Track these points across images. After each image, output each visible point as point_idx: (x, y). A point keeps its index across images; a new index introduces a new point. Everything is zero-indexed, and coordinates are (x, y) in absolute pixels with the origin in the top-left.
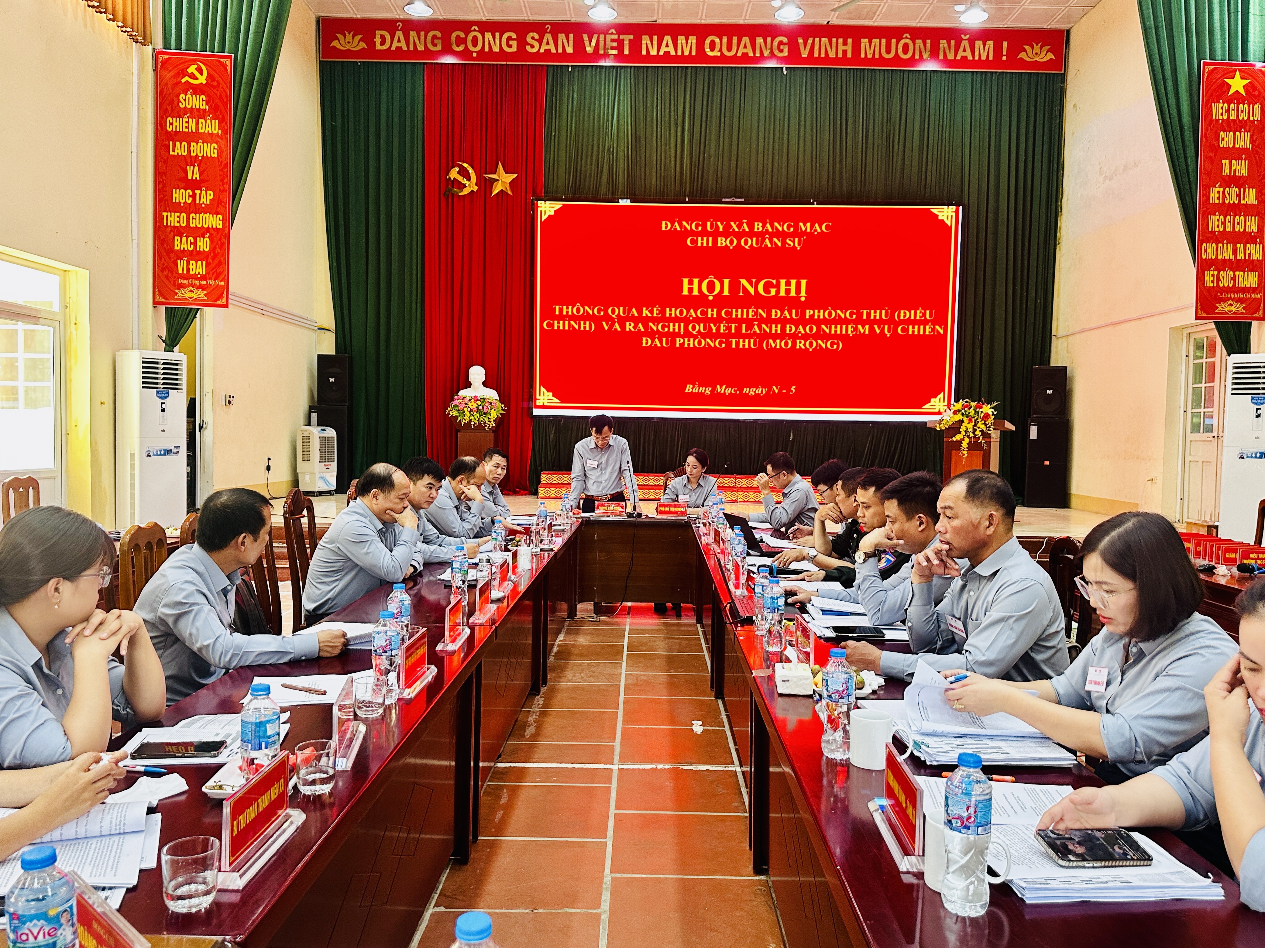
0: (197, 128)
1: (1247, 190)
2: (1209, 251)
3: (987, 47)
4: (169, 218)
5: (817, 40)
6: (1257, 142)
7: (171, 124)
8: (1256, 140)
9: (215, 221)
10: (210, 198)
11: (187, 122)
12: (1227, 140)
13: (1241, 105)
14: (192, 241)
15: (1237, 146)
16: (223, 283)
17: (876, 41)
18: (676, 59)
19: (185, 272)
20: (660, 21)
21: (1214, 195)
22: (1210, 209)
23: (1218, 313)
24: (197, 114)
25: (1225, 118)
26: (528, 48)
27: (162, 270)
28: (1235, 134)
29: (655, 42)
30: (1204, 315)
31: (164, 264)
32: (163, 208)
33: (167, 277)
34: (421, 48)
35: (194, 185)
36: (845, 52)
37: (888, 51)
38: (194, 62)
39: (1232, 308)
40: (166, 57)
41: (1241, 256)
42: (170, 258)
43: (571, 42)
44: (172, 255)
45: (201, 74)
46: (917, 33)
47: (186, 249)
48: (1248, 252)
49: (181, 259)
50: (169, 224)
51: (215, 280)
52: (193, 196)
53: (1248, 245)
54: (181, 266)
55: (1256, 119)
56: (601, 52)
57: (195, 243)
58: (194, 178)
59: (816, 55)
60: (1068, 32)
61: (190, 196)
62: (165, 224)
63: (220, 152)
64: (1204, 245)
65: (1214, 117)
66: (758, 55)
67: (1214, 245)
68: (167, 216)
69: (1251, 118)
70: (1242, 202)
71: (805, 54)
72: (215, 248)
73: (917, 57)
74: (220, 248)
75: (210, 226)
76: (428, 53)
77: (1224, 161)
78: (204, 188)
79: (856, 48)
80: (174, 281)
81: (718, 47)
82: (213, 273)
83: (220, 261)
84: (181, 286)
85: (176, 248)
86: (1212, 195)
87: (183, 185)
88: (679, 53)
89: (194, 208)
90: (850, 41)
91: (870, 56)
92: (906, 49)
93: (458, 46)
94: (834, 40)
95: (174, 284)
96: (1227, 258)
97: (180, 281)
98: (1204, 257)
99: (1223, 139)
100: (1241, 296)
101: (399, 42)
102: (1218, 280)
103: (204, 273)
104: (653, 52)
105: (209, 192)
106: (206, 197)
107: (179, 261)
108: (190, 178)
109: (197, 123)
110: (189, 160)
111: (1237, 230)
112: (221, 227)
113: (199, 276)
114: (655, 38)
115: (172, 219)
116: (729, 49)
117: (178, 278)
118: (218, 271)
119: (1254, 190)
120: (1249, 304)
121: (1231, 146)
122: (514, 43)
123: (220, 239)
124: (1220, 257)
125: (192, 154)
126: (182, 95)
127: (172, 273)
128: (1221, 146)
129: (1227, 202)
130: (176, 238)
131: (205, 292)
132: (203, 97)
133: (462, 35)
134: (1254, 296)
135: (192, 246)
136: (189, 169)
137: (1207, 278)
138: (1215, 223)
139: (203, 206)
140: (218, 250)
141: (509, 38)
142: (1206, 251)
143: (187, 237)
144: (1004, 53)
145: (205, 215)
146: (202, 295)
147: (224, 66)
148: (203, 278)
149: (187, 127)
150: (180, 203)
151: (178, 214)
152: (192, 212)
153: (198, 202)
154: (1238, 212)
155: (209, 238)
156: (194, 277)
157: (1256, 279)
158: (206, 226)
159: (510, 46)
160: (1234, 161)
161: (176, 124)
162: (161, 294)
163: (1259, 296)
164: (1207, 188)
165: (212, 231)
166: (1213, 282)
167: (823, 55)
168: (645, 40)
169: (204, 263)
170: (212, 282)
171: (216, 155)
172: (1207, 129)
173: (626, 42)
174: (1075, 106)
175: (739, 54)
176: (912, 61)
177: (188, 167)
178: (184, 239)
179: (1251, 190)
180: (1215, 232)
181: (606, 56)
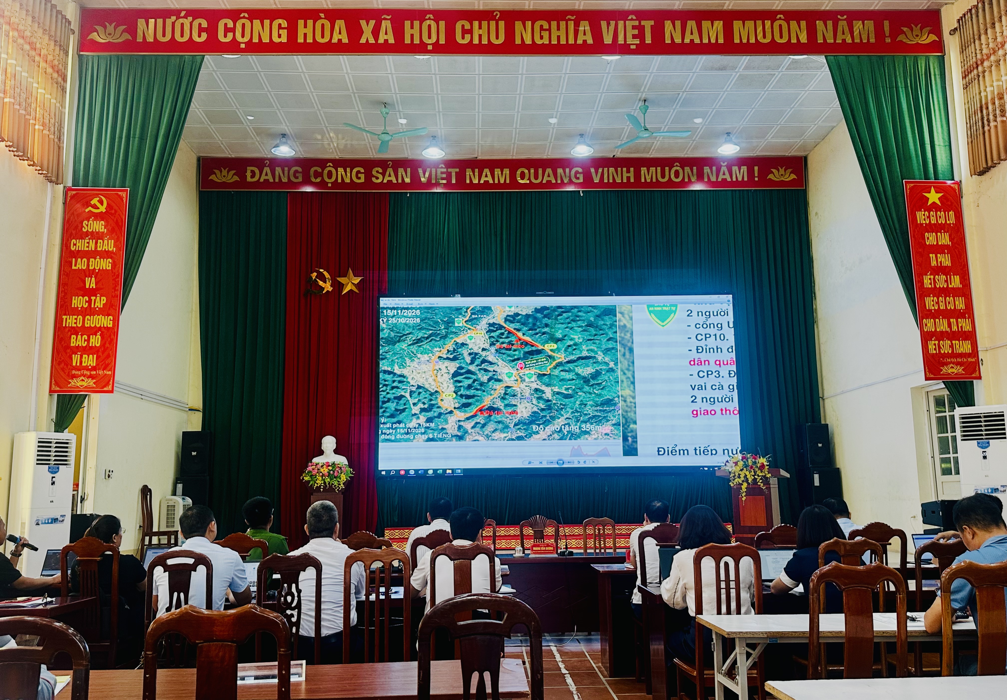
0: (96, 247)
1: (952, 277)
2: (929, 325)
3: (742, 171)
4: (68, 321)
5: (606, 169)
6: (955, 240)
7: (75, 245)
8: (954, 239)
9: (106, 321)
10: (102, 302)
11: (88, 243)
12: (931, 239)
13: (939, 213)
14: (86, 338)
15: (940, 243)
16: (110, 373)
17: (653, 169)
18: (494, 186)
19: (78, 364)
20: (480, 158)
21: (927, 281)
22: (925, 292)
23: (943, 374)
24: (96, 236)
25: (928, 222)
26: (374, 180)
27: (59, 364)
28: (937, 235)
29: (477, 174)
30: (932, 376)
31: (60, 359)
32: (63, 312)
33: (63, 369)
34: (285, 180)
35: (91, 293)
36: (628, 178)
37: (663, 176)
38: (96, 195)
39: (953, 370)
40: (74, 192)
41: (955, 328)
42: (66, 353)
43: (409, 174)
44: (69, 351)
45: (102, 204)
46: (685, 162)
47: (80, 345)
48: (960, 325)
49: (76, 354)
50: (67, 325)
51: (103, 370)
52: (89, 302)
53: (959, 320)
54: (75, 359)
55: (952, 222)
56: (433, 181)
57: (88, 340)
58: (91, 287)
59: (606, 181)
60: (806, 158)
61: (86, 302)
62: (64, 325)
63: (114, 265)
64: (924, 320)
65: (919, 222)
66: (559, 182)
67: (932, 320)
68: (66, 319)
69: (948, 222)
70: (950, 286)
71: (596, 180)
72: (105, 343)
73: (686, 180)
74: (110, 344)
75: (102, 326)
76: (291, 184)
77: (931, 255)
78: (98, 295)
79: (637, 175)
80: (69, 372)
81: (527, 176)
82: (102, 365)
83: (109, 353)
84: (74, 377)
85: (72, 345)
86: (925, 281)
87: (82, 292)
88: (496, 182)
89: (90, 311)
90: (632, 169)
91: (649, 180)
92: (677, 174)
93: (316, 178)
94: (619, 169)
95: (68, 375)
96: (944, 330)
97: (74, 372)
98: (926, 330)
99: (928, 238)
100: (959, 360)
101: (267, 175)
102: (939, 347)
103: (94, 365)
104: (476, 181)
105: (102, 298)
106: (100, 302)
107: (73, 356)
108: (87, 287)
109: (96, 243)
110: (87, 274)
111: (949, 308)
112: (111, 326)
113: (90, 367)
114: (477, 170)
115: (70, 321)
116: (536, 177)
117: (72, 370)
118: (107, 362)
119: (958, 276)
120: (967, 367)
121: (935, 243)
122: (362, 176)
123: (110, 336)
124: (938, 330)
125: (91, 268)
126: (86, 222)
127: (67, 366)
128: (928, 243)
129: (938, 286)
130: (74, 336)
131: (94, 381)
132: (103, 222)
133: (319, 170)
134: (970, 360)
135: (86, 343)
136: (87, 280)
137: (930, 347)
138: (930, 303)
139: (97, 309)
140: (107, 345)
141: (358, 172)
142: (926, 325)
143: (82, 335)
144: (756, 175)
145: (99, 317)
146: (92, 383)
147: (121, 198)
148: (94, 368)
149: (88, 247)
150: (78, 307)
151: (76, 317)
152: (88, 315)
153: (93, 306)
154: (948, 294)
155: (100, 335)
156: (86, 368)
157: (970, 346)
158: (98, 326)
159: (359, 178)
160: (939, 255)
161: (79, 245)
162: (57, 384)
163: (974, 360)
164: (921, 276)
165: (103, 330)
166: (935, 349)
167: (611, 181)
168: (469, 172)
169: (95, 356)
170: (101, 372)
171: (110, 268)
172: (914, 231)
173: (454, 175)
174: (816, 214)
175: (544, 182)
176: (683, 183)
177: (87, 278)
178: (79, 337)
179: (955, 276)
180: (932, 310)
181: (437, 185)
